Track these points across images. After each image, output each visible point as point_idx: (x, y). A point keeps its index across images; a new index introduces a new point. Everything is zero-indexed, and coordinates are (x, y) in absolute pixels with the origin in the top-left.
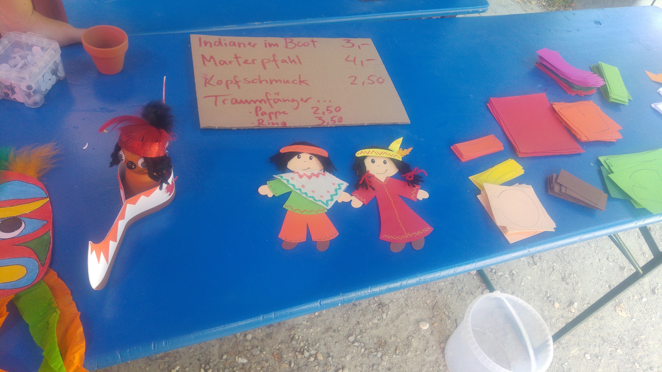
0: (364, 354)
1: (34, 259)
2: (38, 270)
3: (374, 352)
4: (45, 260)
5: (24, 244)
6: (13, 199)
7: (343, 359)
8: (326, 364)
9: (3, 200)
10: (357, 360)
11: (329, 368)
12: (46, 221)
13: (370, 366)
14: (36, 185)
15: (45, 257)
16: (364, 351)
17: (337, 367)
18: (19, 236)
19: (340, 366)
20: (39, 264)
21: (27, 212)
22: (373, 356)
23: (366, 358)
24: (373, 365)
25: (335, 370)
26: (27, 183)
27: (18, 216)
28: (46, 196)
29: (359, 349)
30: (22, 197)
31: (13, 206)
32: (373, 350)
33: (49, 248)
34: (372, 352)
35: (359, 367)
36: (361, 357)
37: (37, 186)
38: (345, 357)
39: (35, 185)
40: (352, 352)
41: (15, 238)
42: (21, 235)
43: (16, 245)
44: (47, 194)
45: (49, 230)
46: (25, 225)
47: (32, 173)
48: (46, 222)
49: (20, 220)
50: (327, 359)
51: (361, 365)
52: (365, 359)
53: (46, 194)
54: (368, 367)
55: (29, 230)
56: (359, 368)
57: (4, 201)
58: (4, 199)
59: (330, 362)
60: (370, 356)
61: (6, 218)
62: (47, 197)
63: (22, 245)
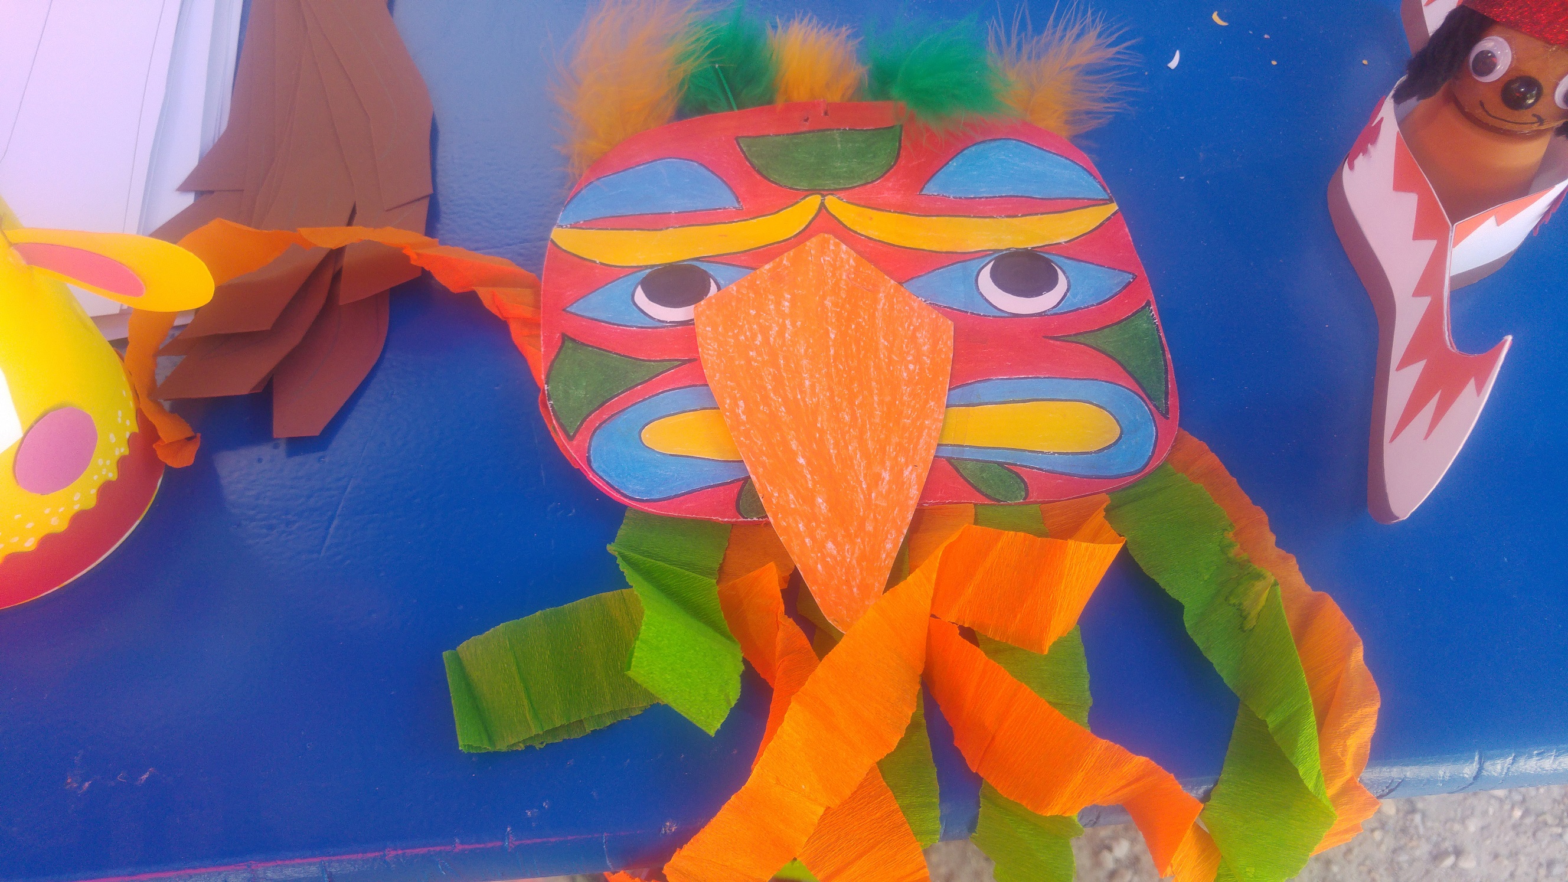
0: (1520, 825)
1: (1127, 388)
2: (1154, 428)
3: (1551, 826)
4: (1166, 399)
5: (1081, 339)
6: (1011, 196)
7: (1457, 827)
8: (1404, 830)
9: (985, 195)
10: (1498, 837)
11: (1414, 843)
12: (1130, 273)
13: (1540, 865)
14: (1069, 160)
15: (1163, 388)
16: (1523, 817)
17: (1437, 845)
18: (1056, 310)
19: (1447, 845)
20: (1151, 407)
21: (1062, 240)
22: (1551, 835)
23: (1528, 838)
24: (1550, 864)
25: (1430, 853)
26: (1043, 149)
27: (1038, 250)
28: (1107, 197)
29: (1507, 807)
30: (1035, 191)
31: (1016, 216)
32: (1550, 819)
33: (1165, 361)
34: (1546, 824)
35: (1507, 858)
36: (1512, 834)
37: (1072, 161)
38: (1463, 821)
39: (1067, 158)
40: (1485, 813)
41: (1047, 315)
42: (1064, 308)
43: (1056, 339)
44: (1109, 191)
45: (1148, 304)
46: (1067, 278)
47: (1052, 122)
48: (1129, 278)
49: (1048, 262)
50: (1409, 817)
51: (1514, 855)
52: (1523, 840)
53: (1105, 190)
54: (1535, 865)
55: (1083, 298)
56: (1506, 862)
57: (987, 198)
58: (984, 192)
59: (1416, 827)
60: (1539, 834)
61: (1005, 252)
62: (1111, 201)
63: (1073, 339)
